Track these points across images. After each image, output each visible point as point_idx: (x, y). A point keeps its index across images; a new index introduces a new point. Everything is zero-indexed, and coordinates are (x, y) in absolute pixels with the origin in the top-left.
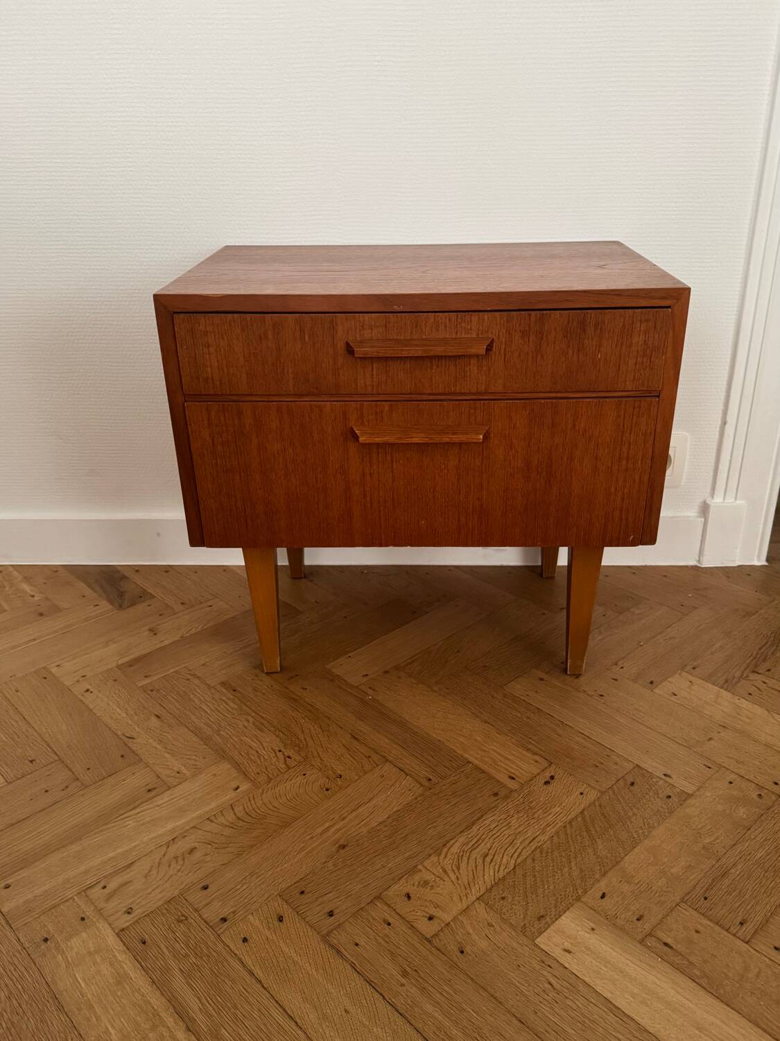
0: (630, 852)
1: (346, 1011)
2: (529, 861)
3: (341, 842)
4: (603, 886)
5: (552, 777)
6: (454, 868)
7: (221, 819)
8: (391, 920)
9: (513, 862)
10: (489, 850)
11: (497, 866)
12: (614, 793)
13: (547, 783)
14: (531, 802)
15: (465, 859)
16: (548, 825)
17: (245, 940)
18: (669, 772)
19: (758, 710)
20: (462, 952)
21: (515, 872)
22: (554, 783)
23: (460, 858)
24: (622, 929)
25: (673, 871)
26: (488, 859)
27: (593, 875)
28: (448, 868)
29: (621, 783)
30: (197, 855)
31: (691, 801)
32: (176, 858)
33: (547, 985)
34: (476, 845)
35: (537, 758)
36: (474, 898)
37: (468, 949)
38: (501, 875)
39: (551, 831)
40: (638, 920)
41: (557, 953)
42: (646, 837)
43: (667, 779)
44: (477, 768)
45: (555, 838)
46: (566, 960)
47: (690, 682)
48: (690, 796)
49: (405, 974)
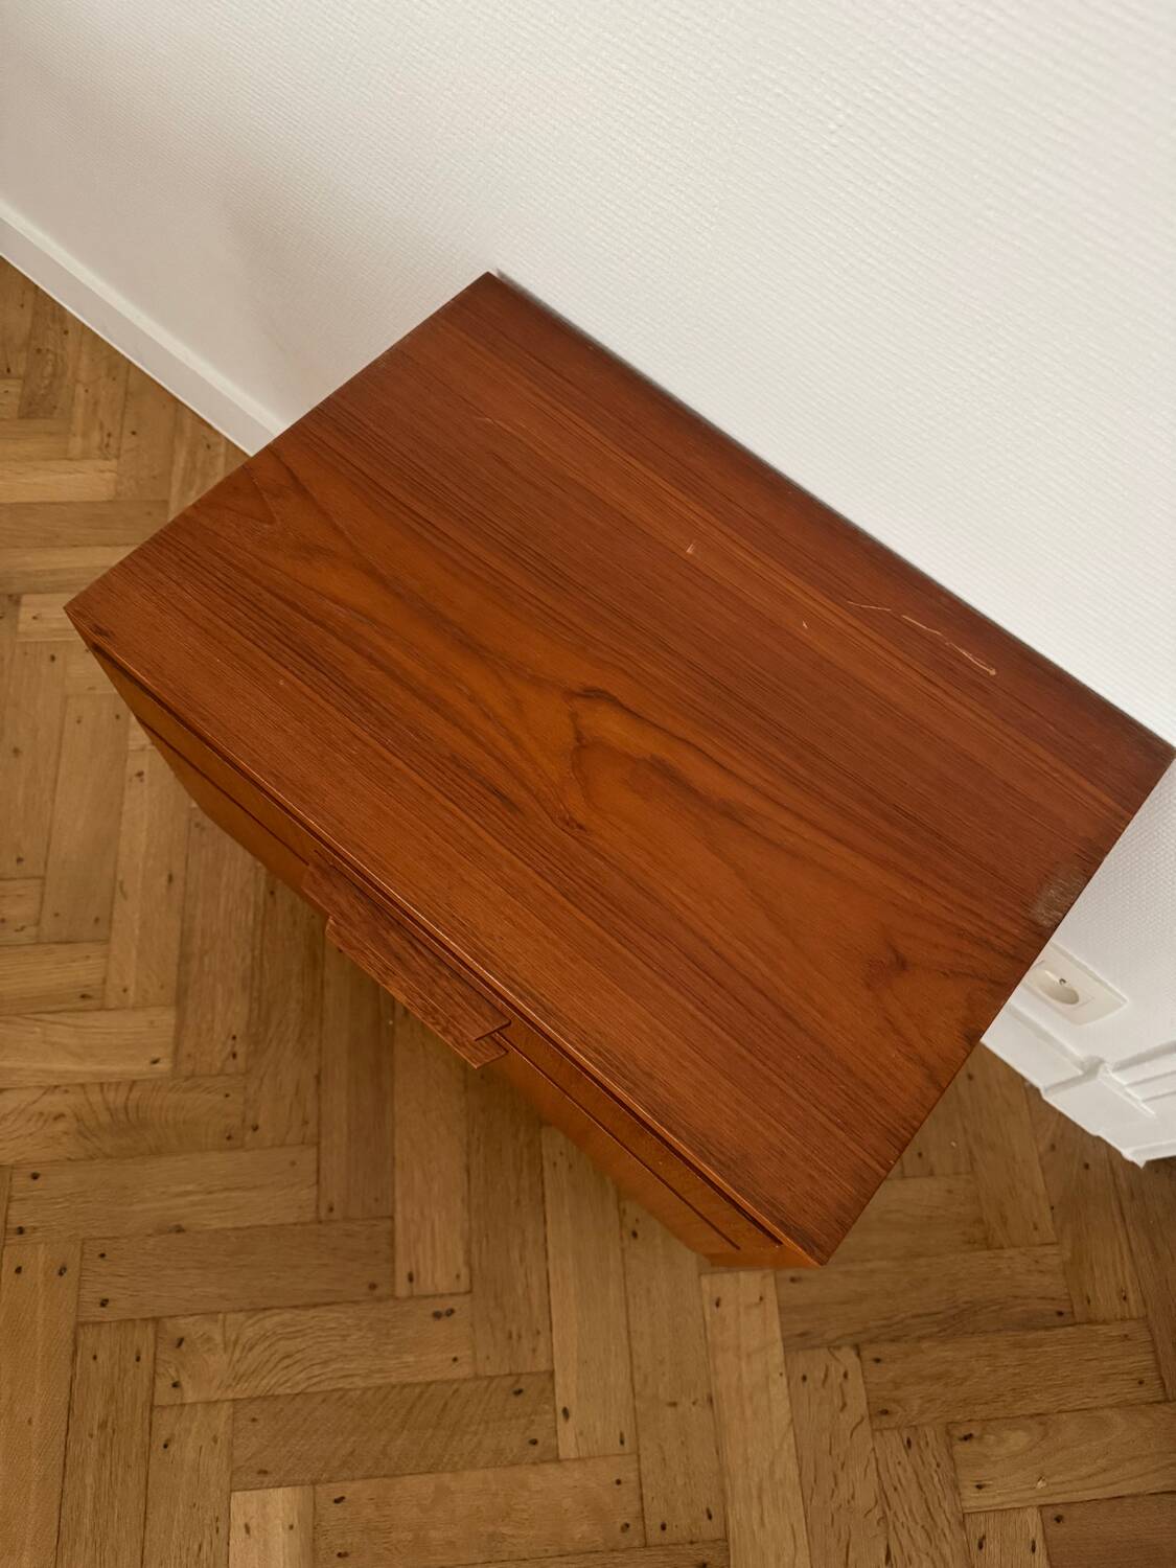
0: (421, 1473)
1: (30, 1422)
2: (319, 1398)
3: (184, 1224)
4: (349, 1489)
5: (451, 1312)
6: (247, 1346)
7: (111, 1096)
8: (143, 1356)
9: (303, 1386)
10: (298, 1352)
11: (285, 1378)
12: (488, 1387)
13: (437, 1315)
14: (394, 1328)
15: (267, 1344)
16: (381, 1371)
17: (18, 1270)
18: (573, 1411)
19: (781, 1411)
20: (166, 1446)
21: (293, 1399)
22: (444, 1322)
23: (265, 1337)
24: (314, 1551)
25: (433, 1534)
26: (287, 1362)
27: (357, 1468)
28: (243, 1340)
29: (511, 1380)
30: (61, 1126)
31: (550, 1469)
32: (41, 1114)
33: (196, 1547)
34: (292, 1335)
35: (464, 1272)
36: (231, 1396)
37: (173, 1448)
38: (280, 1391)
39: (377, 1380)
40: (339, 1555)
41: (238, 1521)
42: (454, 1471)
43: (560, 1416)
44: (392, 1233)
45: (370, 1393)
46: (238, 1535)
47: (761, 1299)
48: (557, 1460)
49: (103, 1426)
